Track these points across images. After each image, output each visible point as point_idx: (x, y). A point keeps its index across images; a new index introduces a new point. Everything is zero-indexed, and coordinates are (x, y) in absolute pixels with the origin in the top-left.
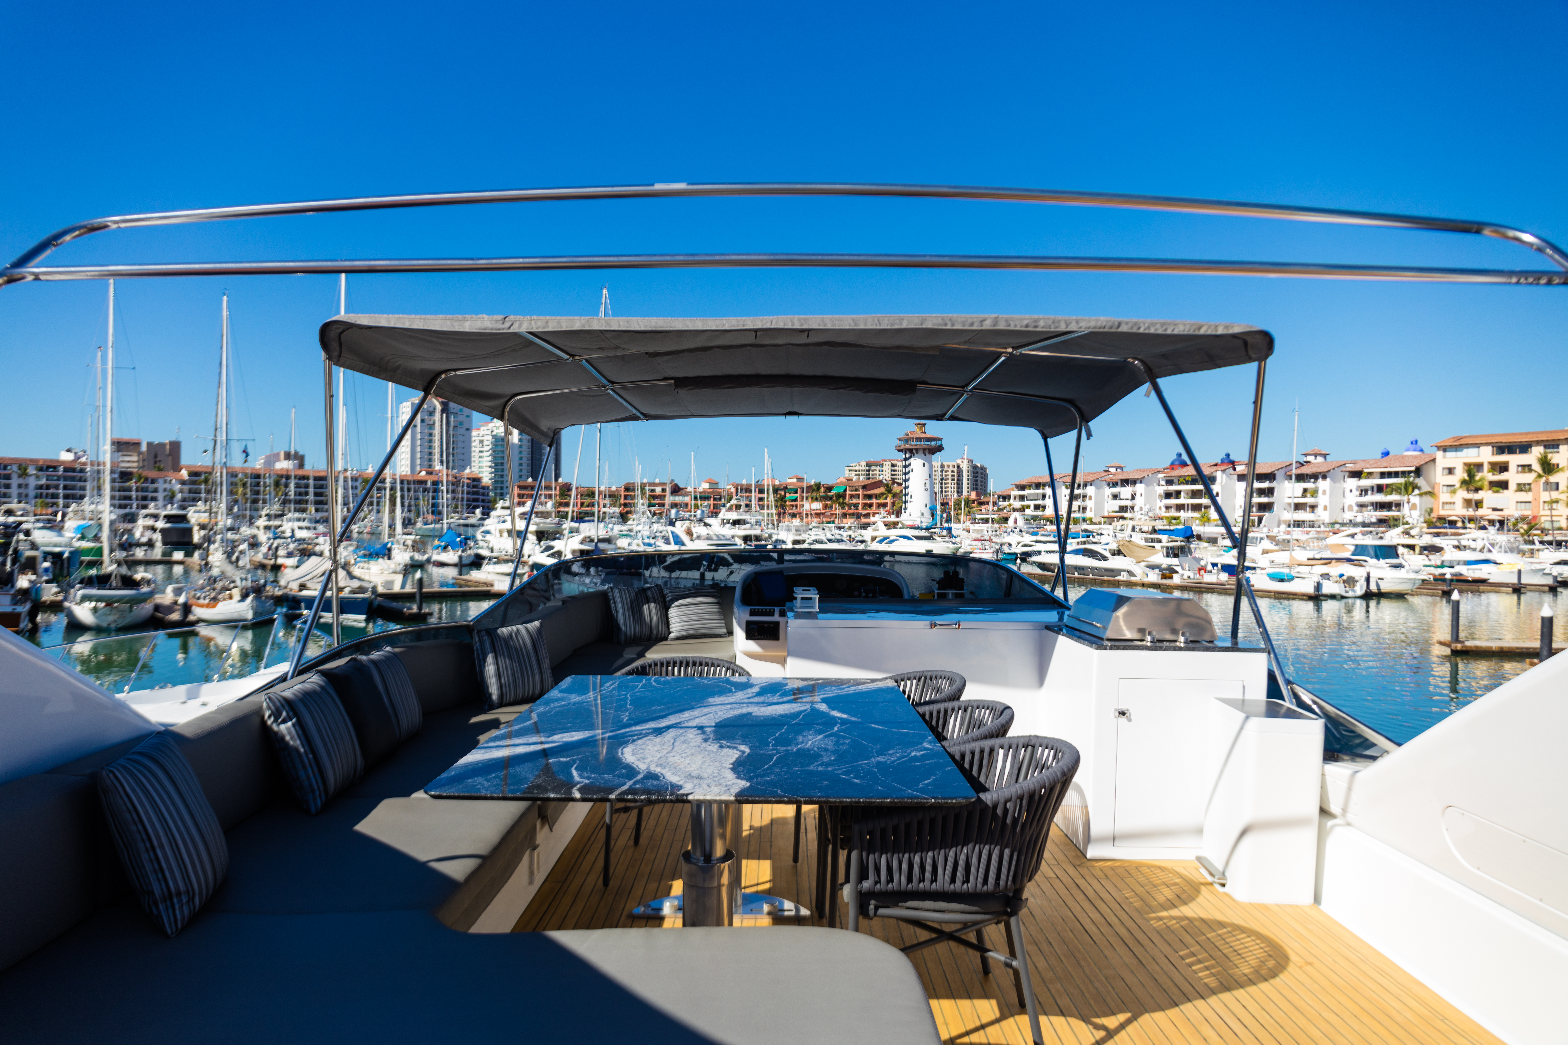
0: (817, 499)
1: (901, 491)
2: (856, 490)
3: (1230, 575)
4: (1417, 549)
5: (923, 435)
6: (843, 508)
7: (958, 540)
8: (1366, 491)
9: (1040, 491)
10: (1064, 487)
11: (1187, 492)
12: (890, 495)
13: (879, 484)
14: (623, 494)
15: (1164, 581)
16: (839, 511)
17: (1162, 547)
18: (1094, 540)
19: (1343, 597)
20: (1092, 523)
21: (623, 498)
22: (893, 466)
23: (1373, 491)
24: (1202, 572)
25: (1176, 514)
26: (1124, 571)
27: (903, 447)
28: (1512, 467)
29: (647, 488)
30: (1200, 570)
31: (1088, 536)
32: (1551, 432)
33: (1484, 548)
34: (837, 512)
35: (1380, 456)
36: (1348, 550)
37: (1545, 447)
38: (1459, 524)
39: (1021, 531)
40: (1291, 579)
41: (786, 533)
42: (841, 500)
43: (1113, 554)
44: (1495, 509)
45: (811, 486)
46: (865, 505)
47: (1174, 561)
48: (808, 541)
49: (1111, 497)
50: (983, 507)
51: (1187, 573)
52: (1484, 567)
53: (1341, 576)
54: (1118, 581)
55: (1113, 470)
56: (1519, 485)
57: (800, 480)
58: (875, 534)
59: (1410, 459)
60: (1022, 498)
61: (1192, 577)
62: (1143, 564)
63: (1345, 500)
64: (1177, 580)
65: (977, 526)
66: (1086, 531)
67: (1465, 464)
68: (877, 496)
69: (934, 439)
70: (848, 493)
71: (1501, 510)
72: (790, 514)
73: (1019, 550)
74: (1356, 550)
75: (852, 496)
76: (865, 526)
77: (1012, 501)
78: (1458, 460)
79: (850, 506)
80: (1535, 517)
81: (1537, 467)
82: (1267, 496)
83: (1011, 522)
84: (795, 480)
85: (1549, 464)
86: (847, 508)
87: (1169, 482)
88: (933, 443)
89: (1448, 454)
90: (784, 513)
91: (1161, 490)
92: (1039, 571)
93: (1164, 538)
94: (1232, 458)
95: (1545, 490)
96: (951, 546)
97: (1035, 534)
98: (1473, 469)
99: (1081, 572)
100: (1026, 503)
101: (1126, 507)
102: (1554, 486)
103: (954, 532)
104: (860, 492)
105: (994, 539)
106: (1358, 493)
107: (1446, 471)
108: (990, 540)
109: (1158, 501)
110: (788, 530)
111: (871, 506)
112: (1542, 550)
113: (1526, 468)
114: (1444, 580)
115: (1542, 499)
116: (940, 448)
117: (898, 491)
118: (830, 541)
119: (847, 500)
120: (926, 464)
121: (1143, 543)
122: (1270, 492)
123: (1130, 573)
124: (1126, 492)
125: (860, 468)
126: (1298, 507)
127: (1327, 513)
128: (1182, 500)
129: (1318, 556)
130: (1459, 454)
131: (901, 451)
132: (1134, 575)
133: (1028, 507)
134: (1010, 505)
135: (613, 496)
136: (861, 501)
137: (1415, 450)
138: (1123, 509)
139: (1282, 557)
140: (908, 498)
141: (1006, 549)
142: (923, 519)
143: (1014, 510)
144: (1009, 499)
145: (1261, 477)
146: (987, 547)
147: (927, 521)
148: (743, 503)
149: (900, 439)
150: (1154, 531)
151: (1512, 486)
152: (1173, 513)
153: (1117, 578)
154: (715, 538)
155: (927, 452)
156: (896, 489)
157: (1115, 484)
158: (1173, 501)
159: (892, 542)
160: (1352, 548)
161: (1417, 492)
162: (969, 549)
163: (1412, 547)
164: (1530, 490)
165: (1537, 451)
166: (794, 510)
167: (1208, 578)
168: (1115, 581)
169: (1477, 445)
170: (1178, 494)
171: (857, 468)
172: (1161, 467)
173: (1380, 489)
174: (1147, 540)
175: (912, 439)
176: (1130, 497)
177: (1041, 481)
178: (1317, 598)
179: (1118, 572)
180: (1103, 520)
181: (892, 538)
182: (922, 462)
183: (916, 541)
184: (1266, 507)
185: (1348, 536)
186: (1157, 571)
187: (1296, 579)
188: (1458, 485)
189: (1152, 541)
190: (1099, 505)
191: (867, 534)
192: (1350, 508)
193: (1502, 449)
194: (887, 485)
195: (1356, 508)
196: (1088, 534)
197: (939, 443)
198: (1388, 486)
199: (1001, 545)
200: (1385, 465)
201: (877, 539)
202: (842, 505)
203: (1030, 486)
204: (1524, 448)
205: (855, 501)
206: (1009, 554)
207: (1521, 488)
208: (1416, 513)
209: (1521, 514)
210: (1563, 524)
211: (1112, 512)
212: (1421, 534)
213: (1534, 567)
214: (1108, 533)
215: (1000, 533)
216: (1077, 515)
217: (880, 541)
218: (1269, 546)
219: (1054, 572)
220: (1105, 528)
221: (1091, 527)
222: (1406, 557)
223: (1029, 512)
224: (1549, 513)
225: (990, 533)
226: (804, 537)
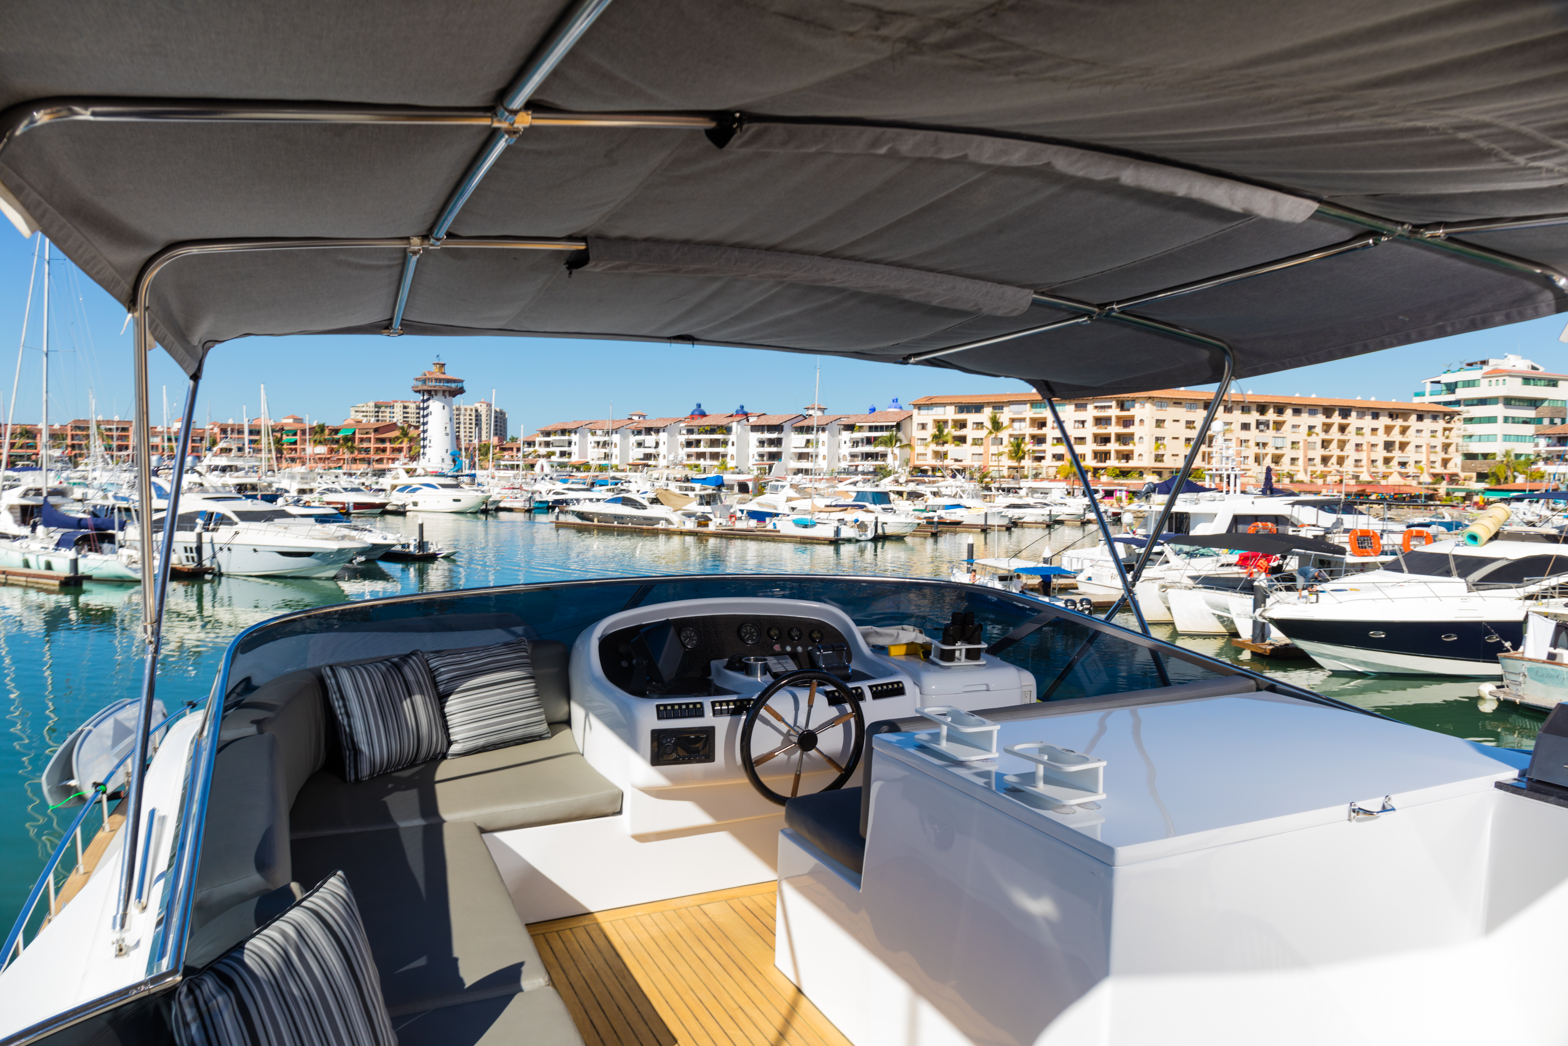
0: (320, 442)
1: (419, 435)
2: (367, 433)
3: (758, 521)
4: (905, 495)
5: (443, 376)
6: (352, 453)
7: (485, 488)
8: (857, 443)
9: (566, 438)
10: (589, 434)
11: (706, 441)
12: (406, 440)
13: (393, 427)
14: (69, 433)
15: (700, 529)
16: (347, 456)
17: (696, 495)
18: (622, 488)
19: (858, 541)
20: (618, 470)
21: (69, 438)
22: (405, 407)
23: (863, 442)
24: (733, 519)
25: (697, 462)
26: (662, 519)
27: (420, 388)
28: (970, 425)
29: (103, 427)
30: (731, 517)
31: (616, 484)
32: (998, 395)
33: (956, 494)
34: (346, 456)
35: (868, 412)
36: (851, 497)
37: (994, 408)
38: (930, 473)
39: (551, 478)
40: (814, 525)
41: (289, 481)
42: (350, 444)
43: (652, 503)
44: (956, 460)
45: (314, 428)
46: (378, 450)
47: (707, 509)
48: (317, 490)
49: (635, 444)
50: (506, 453)
51: (719, 520)
52: (958, 510)
53: (857, 521)
54: (657, 529)
55: (636, 418)
56: (974, 439)
57: (298, 420)
58: (396, 482)
59: (891, 416)
60: (547, 444)
61: (724, 523)
62: (680, 512)
63: (840, 451)
64: (712, 527)
65: (502, 473)
66: (614, 478)
67: (935, 421)
68: (391, 440)
69: (455, 381)
70: (357, 436)
71: (961, 461)
72: (289, 459)
73: (551, 498)
74: (857, 496)
75: (362, 440)
76: (381, 473)
77: (537, 447)
78: (928, 417)
79: (360, 450)
80: (985, 467)
81: (988, 424)
82: (776, 446)
83: (537, 468)
84: (291, 421)
85: (998, 423)
86: (356, 452)
87: (690, 431)
88: (453, 385)
89: (922, 412)
90: (281, 457)
91: (683, 438)
92: (579, 521)
93: (697, 486)
94: (745, 409)
95: (993, 444)
96: (480, 494)
97: (565, 481)
98: (940, 425)
99: (620, 521)
100: (551, 449)
101: (651, 455)
102: (999, 441)
103: (478, 480)
104: (372, 436)
105: (525, 487)
106: (851, 445)
107: (920, 427)
108: (520, 488)
109: (680, 449)
110: (292, 477)
111: (384, 450)
112: (998, 496)
113: (979, 425)
114: (933, 523)
115: (991, 452)
116: (461, 391)
117: (415, 436)
118: (344, 489)
119: (356, 444)
120: (446, 407)
121: (677, 491)
122: (778, 442)
123: (667, 520)
124: (650, 440)
125: (368, 409)
126: (801, 456)
127: (826, 462)
128: (702, 449)
129: (834, 504)
130: (930, 412)
131: (419, 392)
132: (672, 524)
133: (553, 453)
134: (535, 451)
135: (56, 437)
136: (372, 445)
137: (896, 407)
138: (648, 456)
139: (803, 504)
140: (426, 442)
141: (537, 498)
142: (444, 466)
143: (539, 456)
144: (534, 445)
145: (771, 428)
146: (518, 496)
147: (447, 467)
148: (234, 447)
149: (417, 380)
150: (687, 480)
151: (969, 440)
152: (693, 461)
153: (656, 526)
154: (211, 490)
155: (447, 394)
156: (413, 433)
157: (639, 433)
158: (694, 450)
159: (415, 490)
160: (854, 495)
161: (898, 444)
162: (497, 498)
163: (900, 494)
164: (982, 444)
165: (988, 411)
166: (293, 455)
167: (740, 525)
168: (654, 529)
169: (944, 405)
170: (698, 442)
171: (364, 409)
172: (682, 417)
173: (869, 441)
174: (681, 488)
175: (430, 380)
176: (654, 445)
177: (566, 427)
178: (836, 542)
179: (657, 520)
180: (628, 467)
181: (414, 487)
182: (441, 405)
183: (442, 490)
184: (775, 456)
185: (851, 483)
186: (693, 519)
187: (818, 526)
188: (930, 439)
189: (686, 489)
190: (624, 453)
191: (386, 482)
192: (845, 458)
193: (963, 408)
194: (402, 428)
195: (849, 458)
196: (616, 481)
197: (460, 385)
198: (876, 438)
199: (533, 493)
200: (873, 419)
201: (398, 488)
202: (352, 449)
203: (555, 432)
204: (978, 408)
205: (365, 445)
206: (540, 502)
207: (977, 442)
208: (897, 463)
209: (976, 464)
210: (1005, 473)
211: (637, 459)
212: (907, 482)
213: (994, 510)
214: (639, 481)
215: (528, 480)
216: (603, 462)
217: (402, 490)
218: (792, 493)
219: (593, 521)
220: (632, 476)
221: (618, 475)
222: (896, 502)
223: (555, 459)
224: (996, 463)
225: (520, 481)
226: (313, 485)
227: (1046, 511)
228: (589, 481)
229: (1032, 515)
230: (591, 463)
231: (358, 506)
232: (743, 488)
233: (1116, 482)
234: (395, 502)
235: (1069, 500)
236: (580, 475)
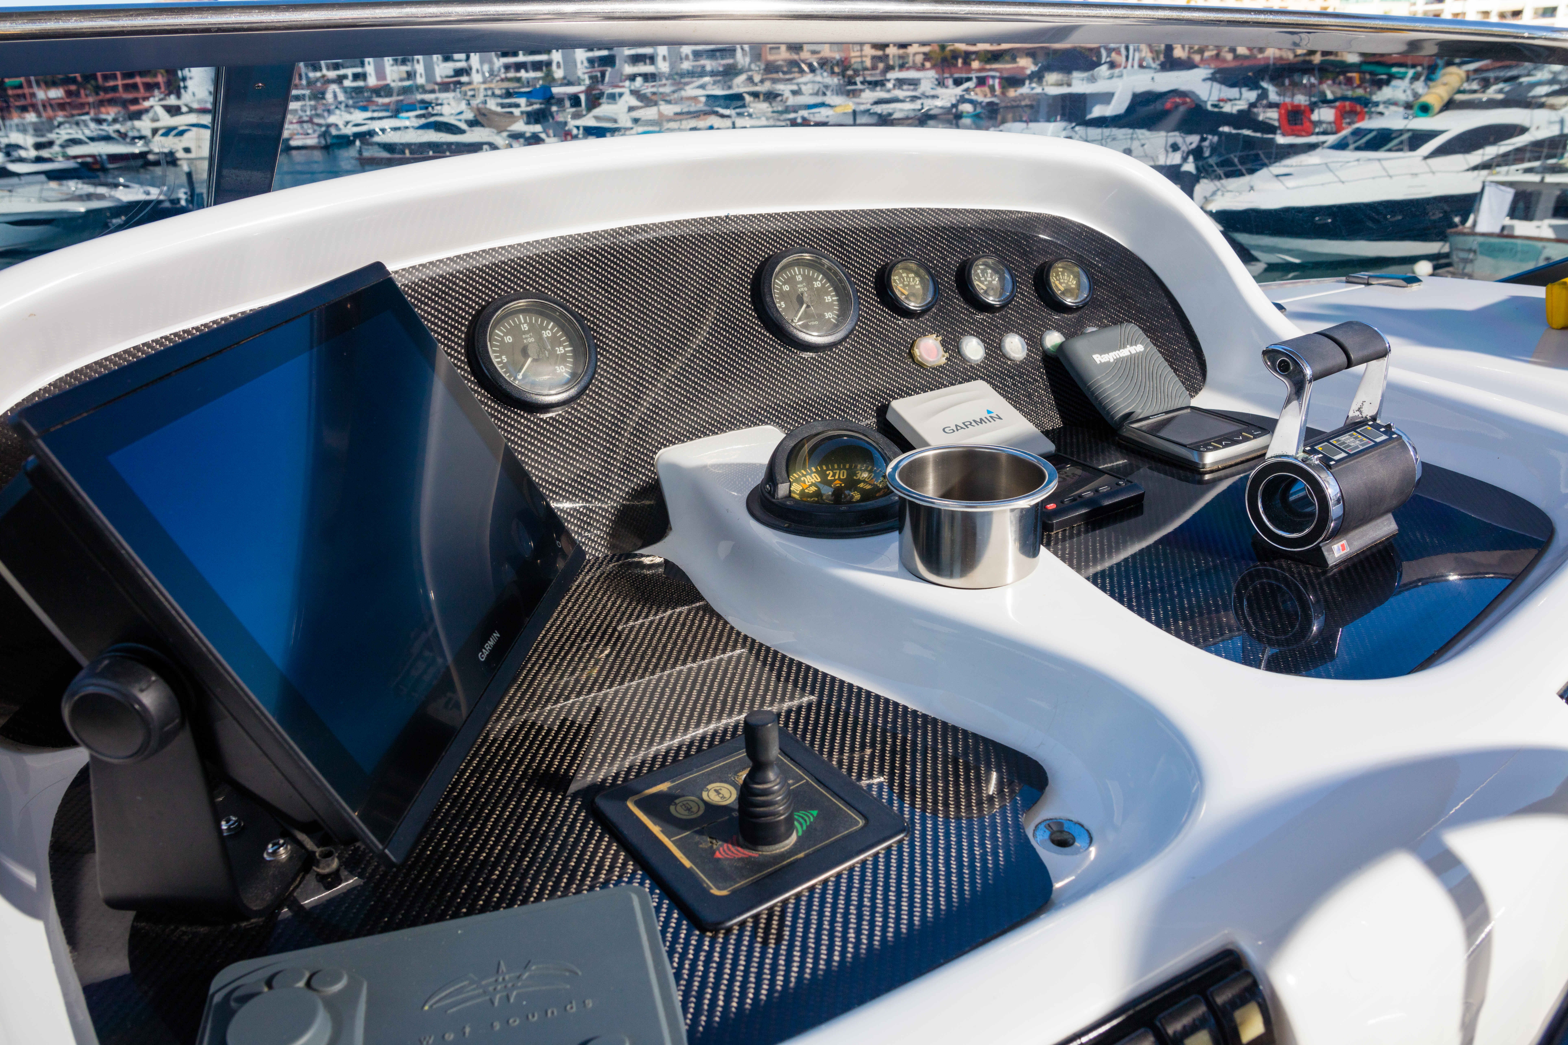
0: (53, 84)
4: (761, 96)
6: (97, 94)
17: (522, 113)
18: (434, 112)
20: (425, 92)
25: (518, 74)
26: (485, 143)
30: (566, 135)
31: (427, 108)
33: (818, 91)
34: (91, 99)
36: (701, 101)
38: (786, 68)
39: (347, 107)
41: (21, 135)
42: (94, 84)
43: (470, 126)
44: (813, 52)
47: (537, 128)
48: (58, 142)
52: (822, 110)
53: (711, 128)
58: (156, 124)
62: (505, 134)
66: (422, 101)
72: (18, 107)
73: (349, 131)
74: (707, 101)
76: (137, 116)
77: (324, 71)
79: (106, 90)
80: (846, 58)
83: (329, 96)
86: (102, 92)
92: (386, 155)
93: (522, 101)
97: (364, 109)
100: (342, 72)
101: (462, 70)
105: (316, 120)
108: (310, 121)
109: (495, 59)
110: (22, 129)
111: (136, 86)
118: (92, 139)
121: (499, 109)
123: (491, 145)
124: (458, 53)
127: (667, 63)
128: (521, 58)
133: (345, 77)
134: (323, 76)
136: (120, 82)
138: (458, 72)
139: (647, 114)
141: (334, 132)
143: (329, 81)
146: (310, 131)
150: (509, 94)
152: (513, 74)
158: (511, 60)
159: (181, 133)
160: (705, 99)
166: (22, 102)
174: (503, 106)
176: (464, 58)
179: (480, 146)
180: (436, 87)
181: (180, 128)
184: (607, 61)
185: (699, 87)
186: (521, 141)
189: (510, 105)
191: (144, 125)
192: (687, 57)
196: (426, 104)
199: (328, 127)
201: (160, 132)
202: (95, 90)
205: (111, 83)
206: (338, 136)
208: (748, 60)
209: (837, 56)
210: (868, 63)
211: (447, 77)
212: (762, 81)
213: (862, 108)
214: (453, 103)
215: (319, 111)
216: (407, 83)
217: (166, 134)
218: (634, 102)
219: (404, 153)
220: (443, 96)
221: (428, 97)
222: (752, 105)
223: (347, 83)
224: (858, 54)
225: (308, 113)
226: (51, 136)
227: (917, 105)
228: (392, 107)
229: (902, 110)
230: (393, 85)
231: (113, 158)
232: (575, 100)
233: (988, 67)
234: (156, 150)
235: (940, 91)
236: (381, 101)
